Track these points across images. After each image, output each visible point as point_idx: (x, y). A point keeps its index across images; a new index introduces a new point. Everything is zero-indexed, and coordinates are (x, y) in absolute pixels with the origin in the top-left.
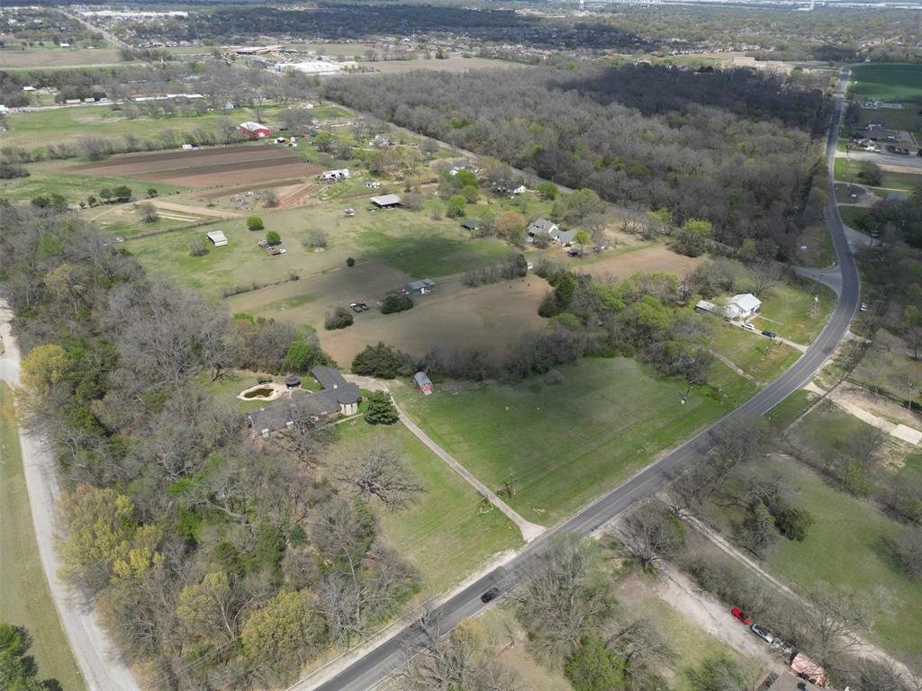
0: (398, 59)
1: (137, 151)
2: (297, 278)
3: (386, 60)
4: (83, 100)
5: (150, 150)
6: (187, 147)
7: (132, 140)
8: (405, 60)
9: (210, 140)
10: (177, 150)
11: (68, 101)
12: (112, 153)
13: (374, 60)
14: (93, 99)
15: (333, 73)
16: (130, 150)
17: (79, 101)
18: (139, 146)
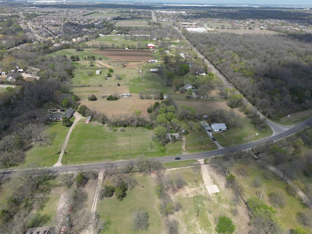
0: (233, 29)
1: (114, 48)
2: (101, 86)
3: (228, 29)
4: (121, 34)
5: (118, 48)
6: (127, 49)
7: (113, 45)
8: (235, 29)
9: (134, 47)
10: (124, 49)
11: (118, 34)
12: (108, 48)
13: (223, 29)
14: (124, 34)
15: (202, 32)
16: (112, 48)
17: (120, 34)
18: (115, 47)
